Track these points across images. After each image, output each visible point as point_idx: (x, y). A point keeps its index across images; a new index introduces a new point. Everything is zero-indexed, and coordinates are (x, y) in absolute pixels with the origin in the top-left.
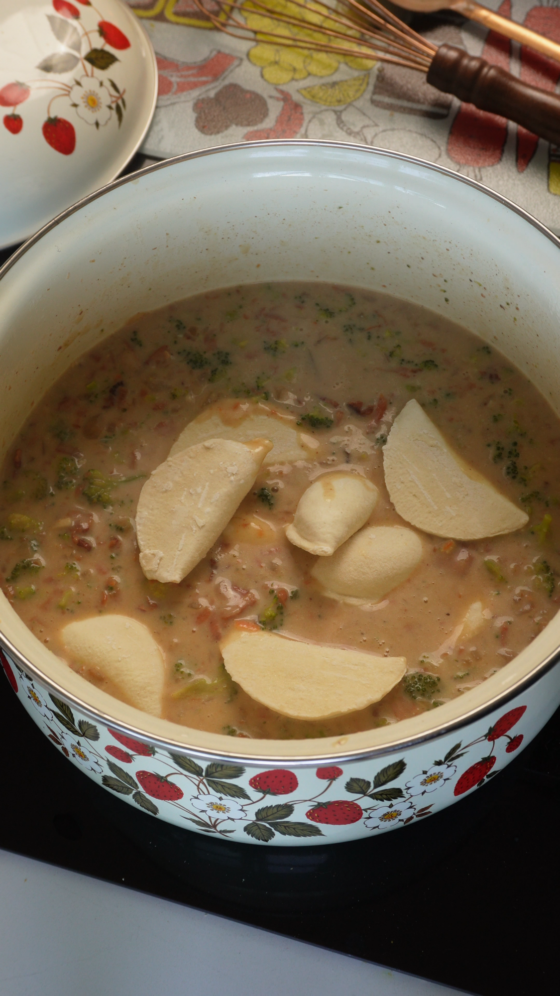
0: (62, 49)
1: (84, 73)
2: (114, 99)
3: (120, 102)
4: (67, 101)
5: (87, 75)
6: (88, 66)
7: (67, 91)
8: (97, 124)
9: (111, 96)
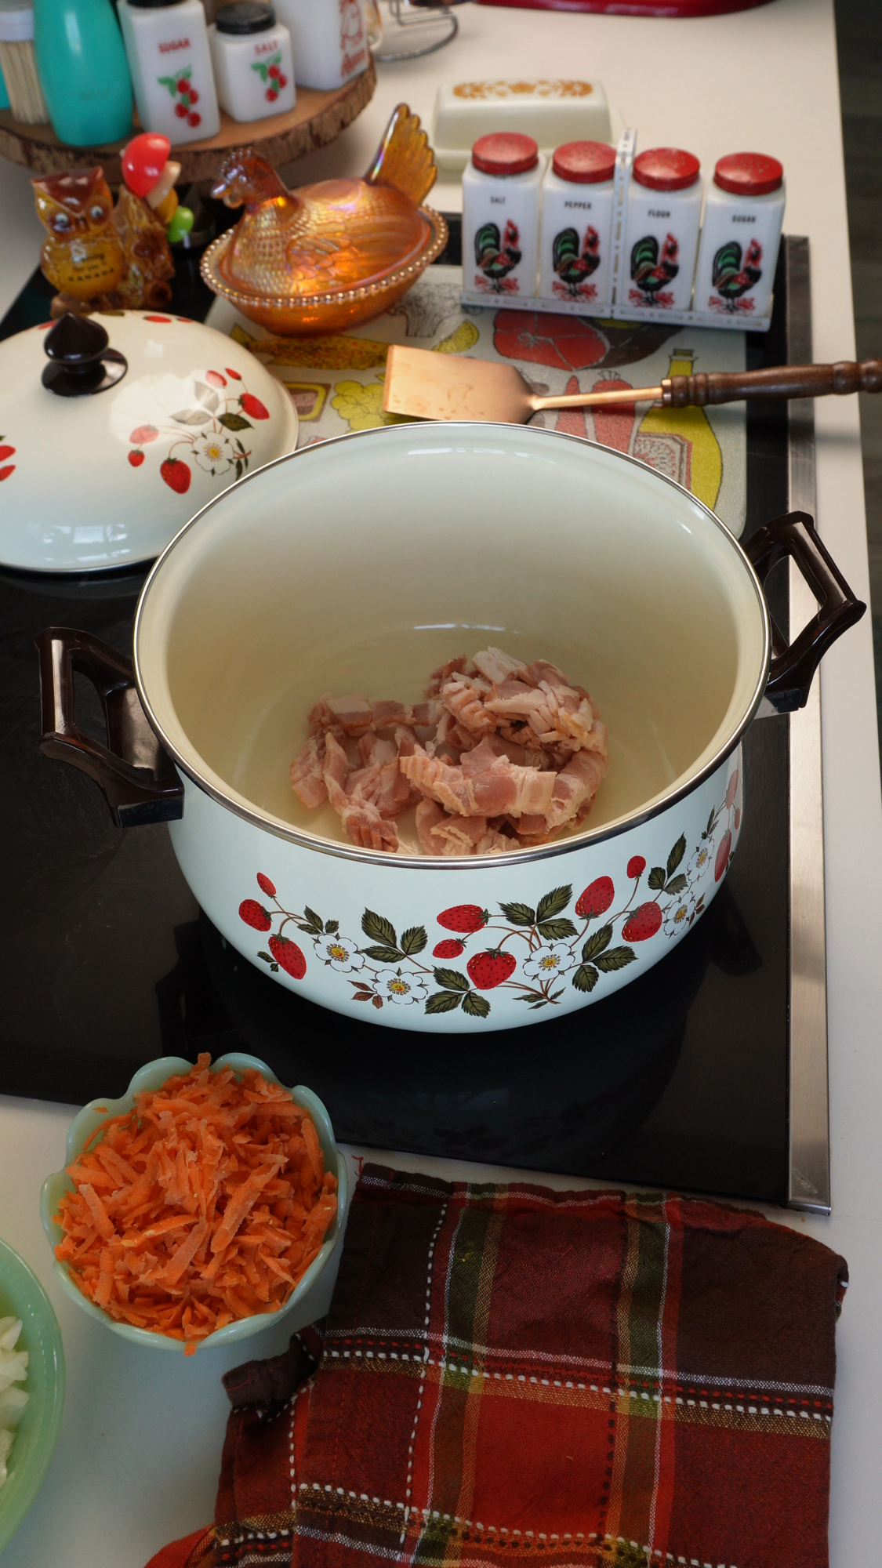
0: (198, 406)
1: (213, 429)
2: (236, 456)
3: (243, 461)
4: (189, 448)
5: (215, 432)
6: (219, 425)
7: (192, 440)
8: (213, 472)
9: (234, 452)
